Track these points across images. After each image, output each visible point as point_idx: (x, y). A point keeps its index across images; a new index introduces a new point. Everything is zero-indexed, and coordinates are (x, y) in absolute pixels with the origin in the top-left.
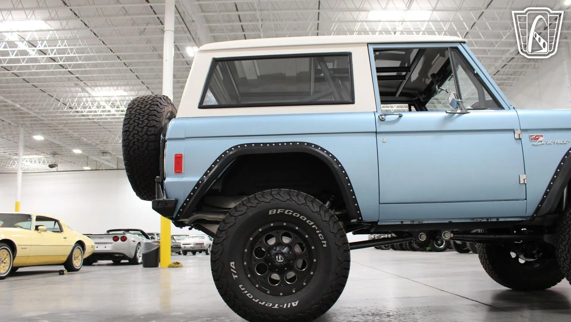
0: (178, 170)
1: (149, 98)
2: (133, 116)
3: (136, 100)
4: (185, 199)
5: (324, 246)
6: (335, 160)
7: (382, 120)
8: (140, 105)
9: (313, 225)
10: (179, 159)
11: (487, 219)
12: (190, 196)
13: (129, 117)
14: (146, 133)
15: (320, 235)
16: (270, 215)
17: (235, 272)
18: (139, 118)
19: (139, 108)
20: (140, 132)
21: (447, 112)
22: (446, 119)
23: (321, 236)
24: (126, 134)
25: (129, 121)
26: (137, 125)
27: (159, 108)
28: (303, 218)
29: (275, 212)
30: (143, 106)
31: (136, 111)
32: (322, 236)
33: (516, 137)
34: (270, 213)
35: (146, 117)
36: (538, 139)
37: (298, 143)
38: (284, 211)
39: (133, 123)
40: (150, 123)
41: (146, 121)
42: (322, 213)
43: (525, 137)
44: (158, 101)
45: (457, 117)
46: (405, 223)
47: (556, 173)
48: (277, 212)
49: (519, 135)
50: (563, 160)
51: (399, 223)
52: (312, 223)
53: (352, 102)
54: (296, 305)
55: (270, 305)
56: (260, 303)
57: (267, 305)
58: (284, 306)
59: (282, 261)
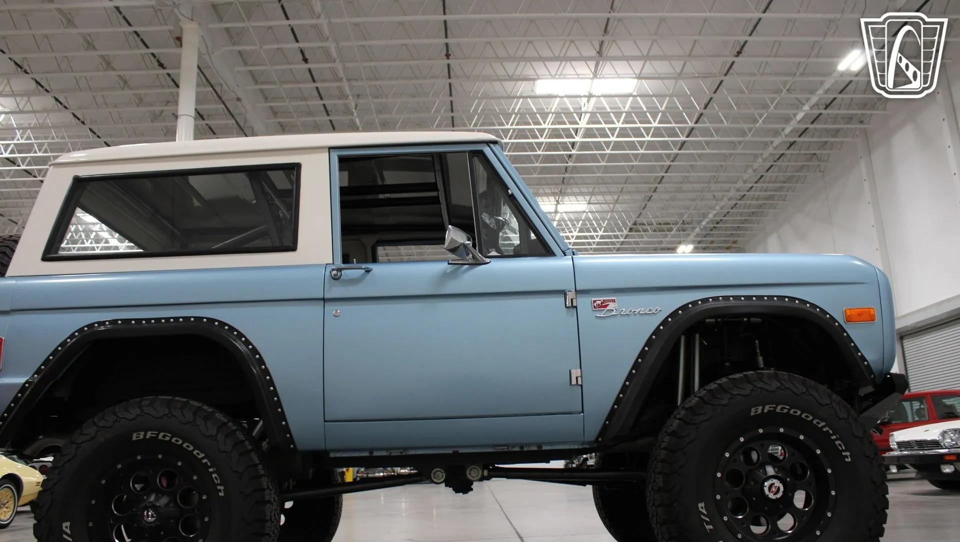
5: (220, 494)
6: (251, 347)
7: (336, 278)
9: (203, 458)
11: (522, 447)
12: (9, 410)
16: (135, 440)
17: (71, 539)
21: (450, 262)
22: (445, 277)
23: (216, 478)
28: (188, 447)
29: (141, 437)
32: (218, 477)
33: (567, 303)
34: (134, 438)
36: (608, 305)
37: (192, 319)
38: (158, 435)
42: (221, 437)
43: (584, 303)
45: (467, 270)
46: (376, 454)
47: (636, 365)
48: (145, 435)
49: (572, 300)
50: (649, 343)
51: (366, 454)
52: (202, 455)
53: (293, 248)
59: (153, 519)
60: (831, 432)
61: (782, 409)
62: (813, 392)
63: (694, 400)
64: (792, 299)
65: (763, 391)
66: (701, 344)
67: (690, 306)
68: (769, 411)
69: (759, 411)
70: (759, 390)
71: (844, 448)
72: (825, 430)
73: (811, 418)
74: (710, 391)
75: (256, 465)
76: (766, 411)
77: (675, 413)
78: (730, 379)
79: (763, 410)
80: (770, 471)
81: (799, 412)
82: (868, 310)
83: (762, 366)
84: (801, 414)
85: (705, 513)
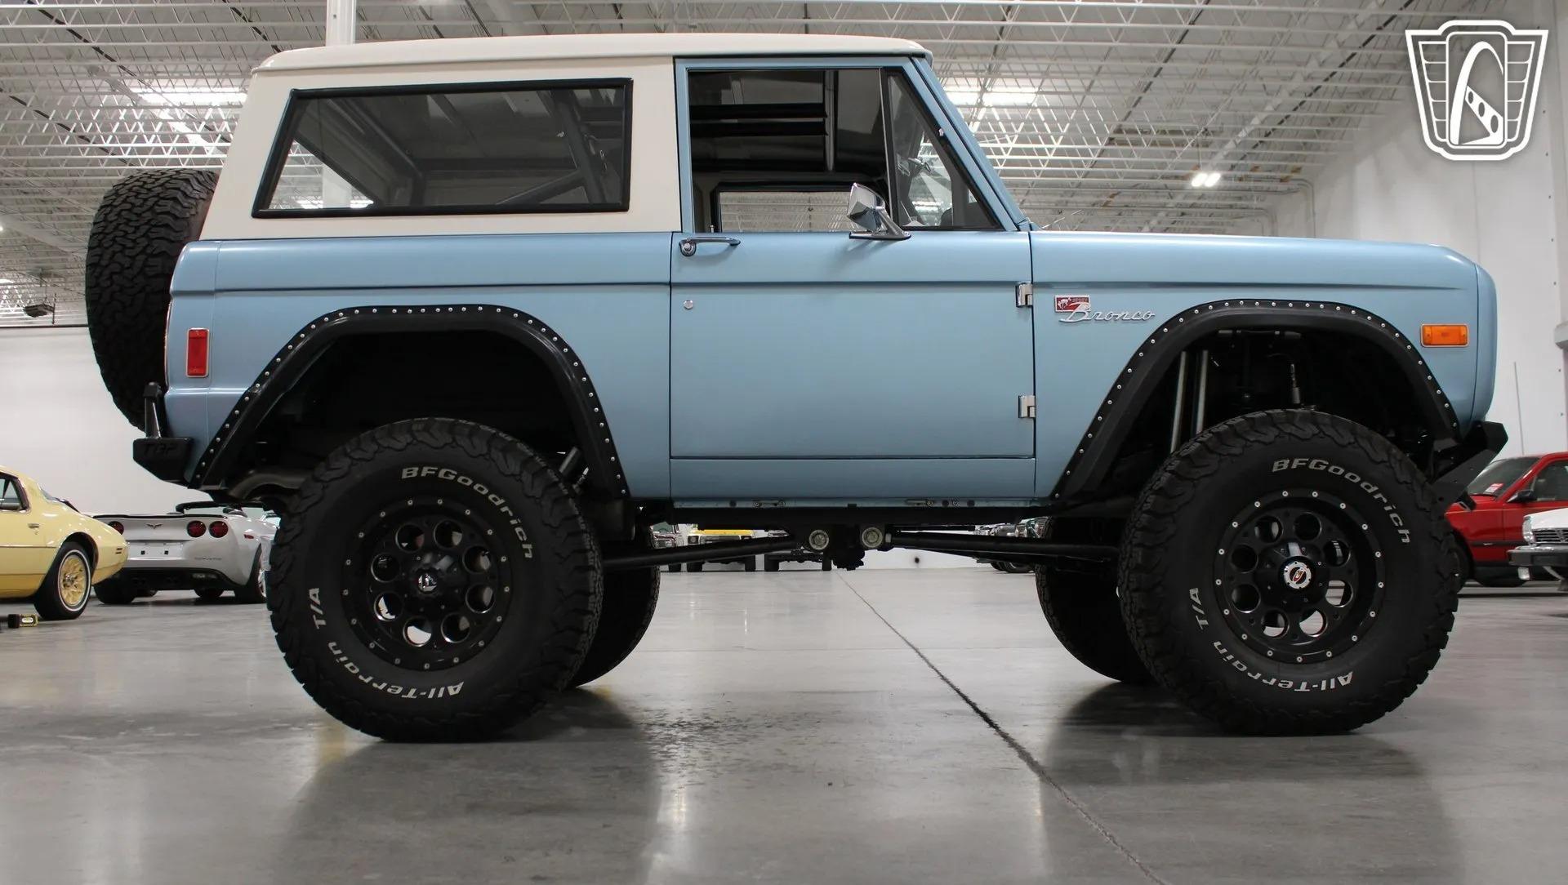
0: (196, 370)
1: (157, 180)
2: (111, 227)
3: (124, 184)
4: (212, 438)
5: (527, 555)
6: (566, 350)
7: (687, 254)
8: (132, 199)
9: (502, 505)
10: (198, 342)
11: (945, 502)
12: (223, 432)
13: (100, 230)
14: (141, 271)
15: (518, 530)
16: (405, 479)
17: (321, 612)
18: (126, 233)
19: (128, 206)
20: (128, 268)
21: (853, 235)
22: (845, 256)
23: (520, 533)
24: (94, 272)
25: (100, 241)
26: (121, 252)
27: (179, 208)
28: (481, 489)
29: (415, 474)
30: (138, 202)
31: (119, 214)
32: (524, 533)
33: (1019, 302)
34: (405, 474)
35: (144, 229)
37: (480, 308)
38: (437, 472)
39: (111, 246)
40: (153, 246)
41: (143, 242)
42: (526, 477)
43: (1044, 302)
44: (178, 189)
45: (876, 248)
46: (739, 505)
47: (1113, 394)
48: (420, 472)
49: (1026, 296)
50: (1134, 362)
51: (726, 505)
52: (500, 502)
53: (622, 206)
54: (457, 691)
55: (398, 692)
56: (375, 685)
57: (389, 690)
58: (428, 694)
59: (431, 588)
60: (1385, 500)
61: (1317, 465)
62: (1364, 443)
63: (1194, 446)
64: (1347, 308)
65: (1292, 438)
66: (1210, 364)
67: (1196, 311)
68: (1298, 466)
69: (1285, 467)
70: (1287, 437)
71: (1401, 523)
72: (1376, 497)
73: (1358, 480)
74: (1218, 434)
75: (575, 517)
76: (1294, 466)
77: (1167, 462)
78: (1247, 419)
79: (1290, 464)
80: (1295, 550)
81: (1342, 471)
82: (1456, 328)
83: (1297, 401)
84: (1344, 474)
85: (1199, 602)
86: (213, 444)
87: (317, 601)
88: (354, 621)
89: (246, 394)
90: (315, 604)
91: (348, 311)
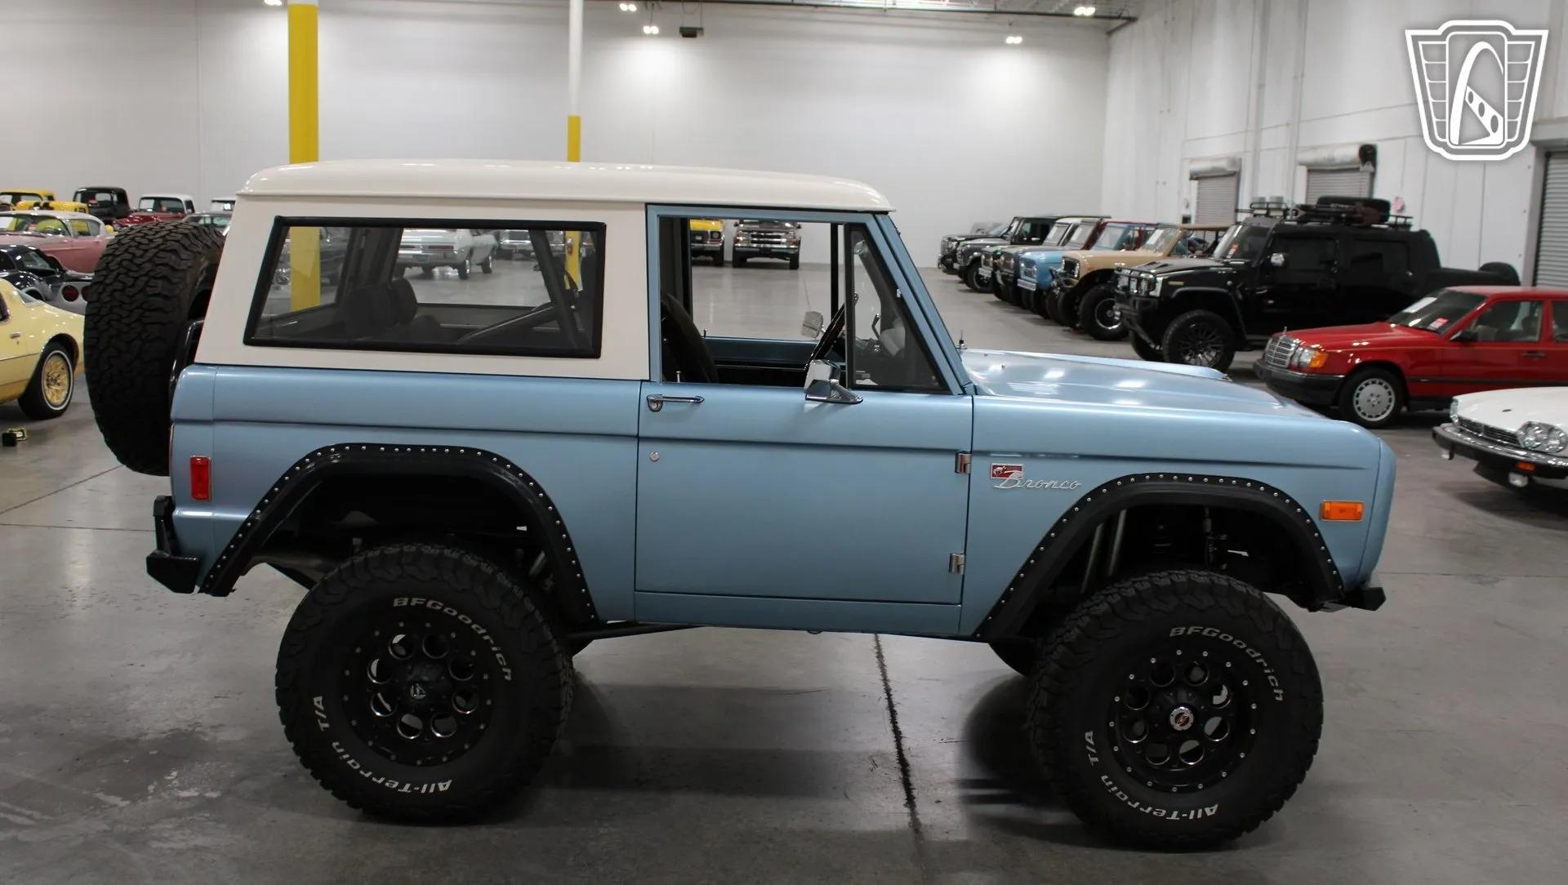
0: (200, 495)
4: (218, 557)
5: (506, 678)
6: (541, 494)
7: (654, 410)
9: (485, 634)
10: (200, 469)
12: (227, 551)
16: (397, 607)
17: (324, 716)
18: (120, 317)
20: (125, 353)
21: (808, 396)
22: (802, 417)
23: (500, 658)
26: (117, 336)
28: (465, 619)
29: (405, 604)
31: (112, 296)
32: (503, 658)
33: (958, 467)
34: (396, 603)
35: (137, 313)
36: (1009, 474)
37: (462, 450)
38: (426, 603)
40: (146, 331)
41: (138, 326)
43: (979, 467)
45: (831, 410)
47: (1036, 554)
48: (410, 602)
49: (965, 465)
50: (1058, 527)
52: (483, 630)
53: (594, 352)
54: (446, 788)
55: (395, 786)
56: (374, 779)
57: (387, 784)
58: (421, 789)
59: (423, 696)
60: (1265, 665)
61: (1210, 632)
64: (1256, 484)
67: (1120, 482)
68: (1193, 633)
69: (1181, 632)
70: (1185, 606)
71: (1277, 685)
72: (1258, 661)
73: (1244, 646)
75: (550, 642)
76: (1189, 632)
78: (1153, 582)
79: (1186, 631)
81: (1231, 638)
82: (1352, 506)
84: (1233, 641)
85: (1092, 743)
86: (220, 560)
87: (321, 707)
88: (354, 723)
89: (248, 520)
90: (320, 710)
91: (340, 447)
